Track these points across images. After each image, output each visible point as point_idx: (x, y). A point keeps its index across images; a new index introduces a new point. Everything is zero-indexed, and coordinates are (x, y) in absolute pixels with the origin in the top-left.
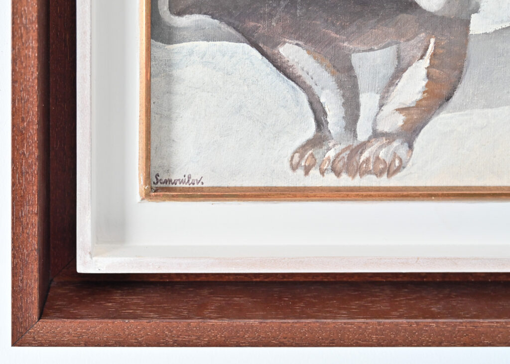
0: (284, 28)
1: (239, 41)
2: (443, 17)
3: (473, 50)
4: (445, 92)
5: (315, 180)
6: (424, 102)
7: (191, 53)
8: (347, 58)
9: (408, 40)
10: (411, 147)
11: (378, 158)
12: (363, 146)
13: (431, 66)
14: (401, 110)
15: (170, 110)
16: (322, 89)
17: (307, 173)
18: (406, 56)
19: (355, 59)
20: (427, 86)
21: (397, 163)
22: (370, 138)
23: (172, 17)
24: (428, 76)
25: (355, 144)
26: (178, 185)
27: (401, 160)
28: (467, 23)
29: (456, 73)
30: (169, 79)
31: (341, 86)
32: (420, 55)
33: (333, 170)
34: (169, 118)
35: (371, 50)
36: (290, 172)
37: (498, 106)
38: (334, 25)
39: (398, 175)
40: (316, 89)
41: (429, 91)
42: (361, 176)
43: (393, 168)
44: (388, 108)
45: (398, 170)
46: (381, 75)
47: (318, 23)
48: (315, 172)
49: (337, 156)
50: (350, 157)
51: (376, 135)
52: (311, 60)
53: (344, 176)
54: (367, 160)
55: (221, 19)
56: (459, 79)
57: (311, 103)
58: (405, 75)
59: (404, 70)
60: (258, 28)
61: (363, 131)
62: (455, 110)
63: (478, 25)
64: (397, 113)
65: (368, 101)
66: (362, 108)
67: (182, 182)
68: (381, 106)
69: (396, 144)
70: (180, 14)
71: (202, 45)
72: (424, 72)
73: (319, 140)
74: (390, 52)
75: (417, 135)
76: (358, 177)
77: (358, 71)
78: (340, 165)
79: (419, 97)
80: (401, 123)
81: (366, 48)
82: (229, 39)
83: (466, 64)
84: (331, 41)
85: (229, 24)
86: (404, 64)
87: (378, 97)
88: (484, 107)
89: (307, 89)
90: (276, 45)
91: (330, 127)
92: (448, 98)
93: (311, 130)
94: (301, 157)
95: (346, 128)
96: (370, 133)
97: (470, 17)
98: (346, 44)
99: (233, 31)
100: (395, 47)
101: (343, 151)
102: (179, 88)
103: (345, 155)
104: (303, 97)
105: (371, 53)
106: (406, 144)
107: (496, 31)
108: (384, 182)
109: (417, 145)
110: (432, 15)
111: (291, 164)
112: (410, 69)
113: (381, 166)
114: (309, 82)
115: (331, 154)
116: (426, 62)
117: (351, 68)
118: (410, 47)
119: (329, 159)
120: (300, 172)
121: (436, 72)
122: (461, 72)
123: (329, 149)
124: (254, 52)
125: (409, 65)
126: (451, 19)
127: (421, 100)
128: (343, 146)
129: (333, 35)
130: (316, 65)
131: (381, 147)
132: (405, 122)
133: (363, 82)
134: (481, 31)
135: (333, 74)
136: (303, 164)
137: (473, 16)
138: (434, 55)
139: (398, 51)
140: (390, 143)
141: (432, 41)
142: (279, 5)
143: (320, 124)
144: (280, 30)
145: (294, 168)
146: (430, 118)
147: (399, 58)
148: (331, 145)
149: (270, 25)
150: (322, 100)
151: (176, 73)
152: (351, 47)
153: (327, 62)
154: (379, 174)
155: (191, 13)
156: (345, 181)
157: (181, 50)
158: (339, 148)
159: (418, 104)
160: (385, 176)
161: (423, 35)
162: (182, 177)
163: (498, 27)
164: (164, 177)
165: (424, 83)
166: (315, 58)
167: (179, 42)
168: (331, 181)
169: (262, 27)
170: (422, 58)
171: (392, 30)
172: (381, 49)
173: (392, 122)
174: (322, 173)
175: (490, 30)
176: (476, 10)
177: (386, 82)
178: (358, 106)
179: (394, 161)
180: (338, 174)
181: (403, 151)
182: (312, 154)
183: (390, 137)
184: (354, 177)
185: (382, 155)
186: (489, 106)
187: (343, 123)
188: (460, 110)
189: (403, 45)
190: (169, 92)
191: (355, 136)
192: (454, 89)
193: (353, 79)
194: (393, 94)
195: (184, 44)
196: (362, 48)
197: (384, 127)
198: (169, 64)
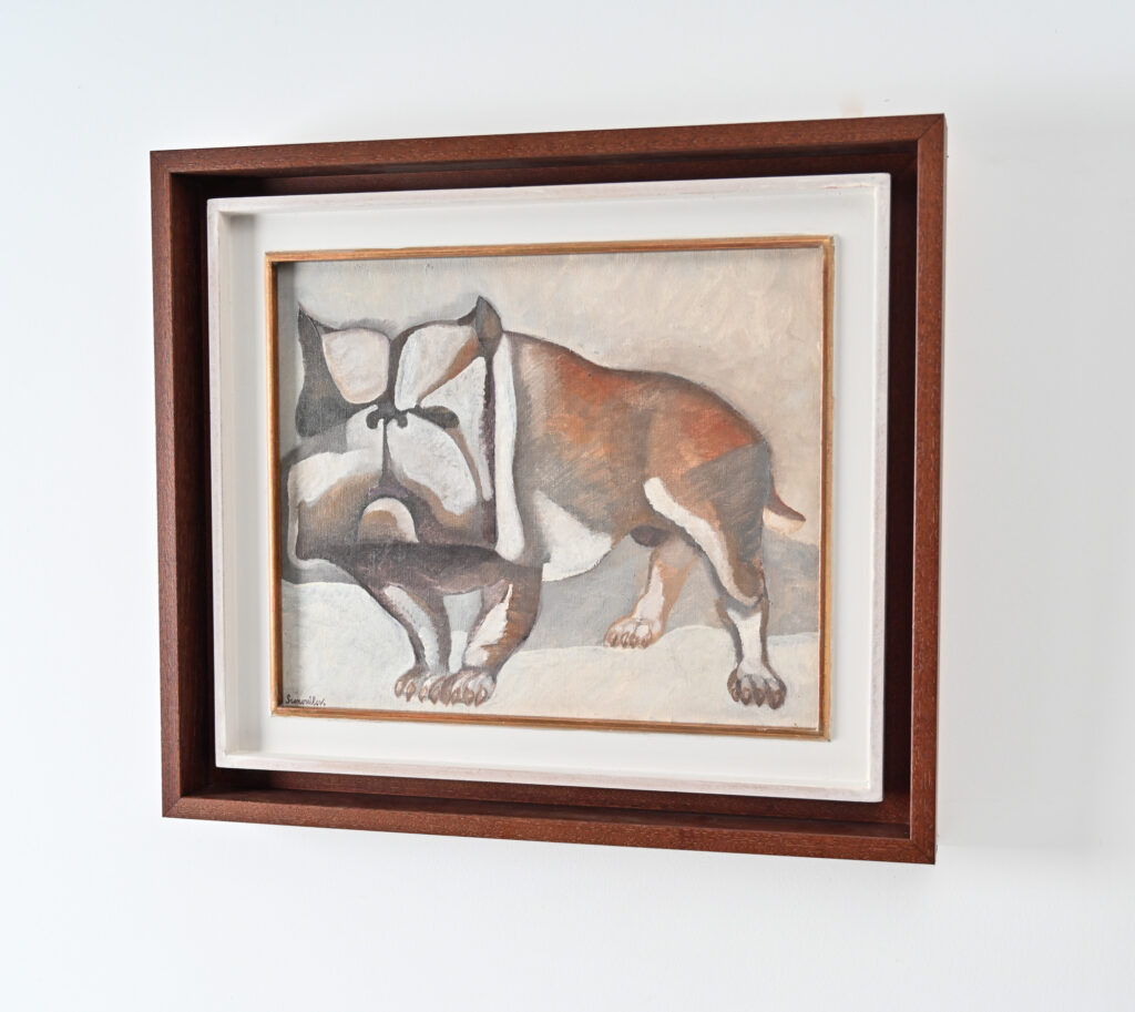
0: (388, 572)
1: (352, 583)
2: (519, 566)
3: (545, 596)
4: (522, 633)
5: (415, 705)
6: (505, 641)
7: (314, 591)
8: (440, 600)
9: (491, 585)
10: (494, 680)
11: (467, 689)
12: (454, 678)
13: (510, 609)
14: (485, 647)
15: (298, 640)
16: (420, 626)
17: (408, 699)
18: (490, 599)
19: (447, 601)
20: (507, 625)
21: (483, 693)
22: (460, 670)
23: (299, 561)
24: (508, 617)
25: (448, 675)
26: (305, 705)
27: (486, 692)
28: (539, 571)
29: (532, 615)
30: (297, 613)
31: (435, 623)
32: (500, 599)
33: (430, 697)
34: (297, 647)
35: (460, 593)
36: (395, 697)
37: (568, 646)
38: (428, 570)
39: (484, 704)
40: (415, 626)
41: (509, 631)
42: (453, 703)
43: (480, 698)
44: (475, 645)
45: (484, 700)
46: (468, 616)
47: (416, 568)
48: (415, 698)
49: (433, 685)
50: (444, 687)
51: (465, 668)
52: (411, 601)
53: (439, 703)
54: (458, 691)
55: (337, 565)
56: (534, 621)
57: (411, 639)
58: (488, 616)
59: (487, 612)
60: (367, 572)
61: (454, 665)
62: (531, 648)
63: (550, 573)
64: (482, 650)
65: (458, 638)
66: (453, 644)
67: (308, 702)
68: (469, 643)
69: (482, 677)
70: (305, 558)
71: (322, 585)
72: (504, 614)
73: (418, 670)
74: (476, 595)
75: (500, 669)
76: (450, 704)
77: (449, 612)
78: (435, 693)
79: (500, 636)
80: (485, 658)
81: (456, 591)
82: (344, 580)
83: (539, 608)
84: (426, 585)
85: (343, 568)
86: (487, 607)
87: (466, 635)
88: (556, 647)
89: (407, 626)
90: (381, 587)
91: (427, 660)
92: (525, 638)
93: (411, 663)
94: (404, 685)
95: (440, 661)
96: (460, 666)
97: (542, 565)
98: (439, 587)
99: (345, 573)
100: (479, 591)
101: (439, 681)
102: (306, 622)
103: (440, 684)
104: (405, 634)
105: (458, 596)
106: (490, 678)
107: (565, 579)
108: (472, 710)
109: (499, 678)
110: (510, 564)
111: (395, 691)
112: (492, 612)
113: (470, 696)
114: (409, 620)
115: (428, 683)
116: (506, 605)
117: (443, 609)
118: (492, 592)
119: (426, 688)
120: (403, 698)
121: (513, 613)
122: (535, 615)
123: (426, 679)
124: (364, 592)
125: (492, 607)
126: (526, 568)
127: (502, 639)
128: (438, 677)
129: (428, 579)
130: (415, 605)
131: (469, 679)
132: (490, 658)
133: (454, 620)
134: (552, 579)
135: (429, 614)
136: (405, 691)
137: (545, 565)
138: (512, 599)
139: (482, 595)
140: (476, 676)
141: (511, 586)
142: (383, 552)
143: (419, 656)
144: (385, 574)
145: (398, 694)
146: (510, 655)
147: (483, 600)
148: (428, 675)
149: (376, 570)
150: (420, 636)
151: (303, 608)
152: (443, 590)
153: (424, 603)
154: (468, 702)
155: (314, 558)
156: (440, 707)
157: (307, 589)
158: (435, 678)
159: (500, 642)
160: (473, 705)
161: (503, 581)
162: (307, 698)
163: (567, 575)
164: (294, 698)
165: (504, 624)
166: (413, 599)
167: (305, 582)
168: (428, 706)
169: (371, 571)
170: (502, 601)
171: (476, 576)
172: (471, 591)
173: (479, 657)
174: (421, 699)
175: (560, 578)
176: (547, 560)
177: (472, 621)
178: (449, 642)
179: (480, 692)
180: (434, 701)
181: (488, 683)
182: (412, 683)
183: (477, 670)
184: (447, 704)
185: (470, 685)
186: (560, 646)
187: (437, 656)
188: (535, 648)
189: (486, 590)
190: (297, 625)
191: (448, 668)
192: (530, 629)
193: (446, 618)
194: (479, 632)
195: (307, 584)
196: (451, 591)
197: (471, 662)
198: (296, 601)
